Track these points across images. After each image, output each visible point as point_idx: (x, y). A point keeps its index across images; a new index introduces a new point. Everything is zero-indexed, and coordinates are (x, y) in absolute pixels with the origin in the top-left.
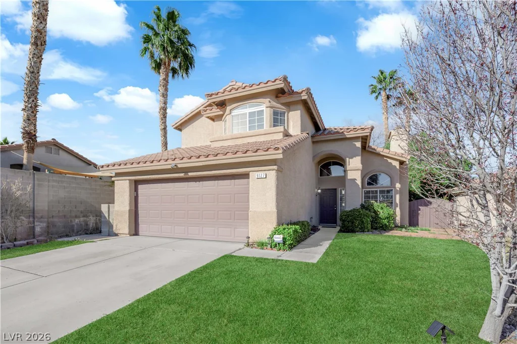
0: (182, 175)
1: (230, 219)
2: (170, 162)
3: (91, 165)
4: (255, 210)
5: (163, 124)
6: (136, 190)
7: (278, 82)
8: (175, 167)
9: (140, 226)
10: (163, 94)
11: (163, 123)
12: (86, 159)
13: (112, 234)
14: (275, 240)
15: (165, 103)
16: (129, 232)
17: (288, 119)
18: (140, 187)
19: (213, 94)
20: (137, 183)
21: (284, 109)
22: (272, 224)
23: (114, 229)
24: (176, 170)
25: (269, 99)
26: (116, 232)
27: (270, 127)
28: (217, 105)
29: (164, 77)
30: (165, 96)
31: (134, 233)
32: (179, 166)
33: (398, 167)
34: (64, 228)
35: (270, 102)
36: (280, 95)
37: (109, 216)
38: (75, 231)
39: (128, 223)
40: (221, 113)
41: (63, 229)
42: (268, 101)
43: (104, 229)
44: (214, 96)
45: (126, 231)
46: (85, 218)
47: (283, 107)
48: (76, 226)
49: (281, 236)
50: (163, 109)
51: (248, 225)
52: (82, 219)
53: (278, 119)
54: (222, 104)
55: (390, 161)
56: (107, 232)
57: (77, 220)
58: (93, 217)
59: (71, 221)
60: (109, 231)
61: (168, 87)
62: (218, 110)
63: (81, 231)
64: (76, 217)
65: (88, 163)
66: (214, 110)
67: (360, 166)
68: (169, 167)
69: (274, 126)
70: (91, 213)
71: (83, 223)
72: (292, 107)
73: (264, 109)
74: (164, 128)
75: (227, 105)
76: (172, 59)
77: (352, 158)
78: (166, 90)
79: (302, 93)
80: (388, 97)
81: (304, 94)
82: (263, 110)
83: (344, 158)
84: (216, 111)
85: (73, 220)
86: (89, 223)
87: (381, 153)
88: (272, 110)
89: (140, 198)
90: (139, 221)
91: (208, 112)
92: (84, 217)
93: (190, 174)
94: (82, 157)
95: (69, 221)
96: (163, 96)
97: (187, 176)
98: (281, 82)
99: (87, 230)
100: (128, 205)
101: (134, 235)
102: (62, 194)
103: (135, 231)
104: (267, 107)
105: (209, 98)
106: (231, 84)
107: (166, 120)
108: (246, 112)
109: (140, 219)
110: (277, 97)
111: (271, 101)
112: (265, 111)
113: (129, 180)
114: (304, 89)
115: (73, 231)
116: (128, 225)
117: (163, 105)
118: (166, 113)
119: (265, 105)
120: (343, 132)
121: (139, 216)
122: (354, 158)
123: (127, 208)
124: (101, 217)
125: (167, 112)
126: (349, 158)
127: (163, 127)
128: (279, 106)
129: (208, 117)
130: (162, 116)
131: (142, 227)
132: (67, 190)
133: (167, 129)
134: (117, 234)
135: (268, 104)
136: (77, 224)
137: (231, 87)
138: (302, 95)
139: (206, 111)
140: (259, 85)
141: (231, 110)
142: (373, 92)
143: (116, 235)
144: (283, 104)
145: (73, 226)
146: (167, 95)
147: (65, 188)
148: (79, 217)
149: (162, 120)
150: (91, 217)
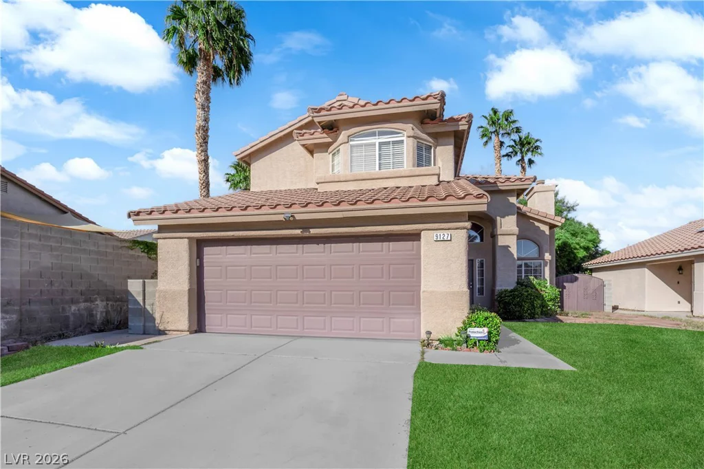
0: (298, 232)
1: (382, 304)
2: (280, 209)
3: (66, 213)
4: (431, 289)
5: (203, 154)
6: (200, 256)
7: (431, 100)
8: (291, 219)
9: (207, 315)
10: (202, 105)
11: (202, 151)
12: (58, 202)
13: (151, 330)
14: (472, 335)
15: (206, 120)
16: (189, 327)
17: (435, 156)
18: (207, 250)
19: (324, 109)
20: (200, 245)
21: (430, 142)
22: (462, 310)
23: (157, 321)
24: (290, 223)
25: (411, 125)
26: (161, 328)
27: (414, 166)
28: (323, 128)
29: (204, 79)
30: (205, 108)
31: (195, 328)
32: (298, 217)
33: (547, 233)
34: (51, 322)
35: (413, 129)
36: (427, 120)
37: (144, 299)
38: (71, 327)
39: (187, 312)
40: (329, 140)
41: (50, 324)
42: (411, 128)
43: (134, 323)
44: (323, 113)
45: (184, 324)
46: (89, 304)
47: (431, 140)
48: (72, 319)
49: (486, 330)
50: (203, 129)
51: (420, 314)
52: (82, 305)
53: (423, 156)
54: (332, 127)
55: (537, 224)
56: (142, 328)
57: (73, 308)
58: (102, 301)
59: (63, 309)
60: (144, 326)
61: (211, 95)
62: (325, 135)
63: (80, 326)
64: (73, 302)
65: (62, 209)
66: (317, 135)
67: (516, 230)
68: (281, 218)
69: (419, 165)
70: (98, 294)
71: (85, 313)
72: (440, 141)
73: (404, 138)
74: (204, 160)
75: (341, 128)
76: (219, 51)
77: (504, 217)
78: (208, 99)
79: (460, 120)
80: (502, 144)
81: (464, 122)
82: (403, 140)
83: (494, 217)
84: (320, 137)
85: (66, 306)
86: (94, 312)
87: (528, 214)
88: (416, 141)
89: (206, 269)
90: (206, 308)
91: (307, 136)
92: (86, 301)
93: (313, 231)
94: (50, 198)
95: (61, 310)
96: (203, 109)
97: (306, 234)
98: (436, 101)
99: (93, 324)
100: (187, 280)
101: (196, 332)
102: (46, 260)
103: (199, 325)
104: (409, 137)
105: (315, 114)
106: (338, 98)
107: (207, 146)
108: (374, 141)
109: (208, 305)
110: (422, 123)
111: (414, 127)
112: (405, 142)
113: (188, 238)
114: (465, 115)
115: (67, 327)
116: (187, 316)
117: (202, 123)
118: (208, 136)
119: (405, 133)
120: (495, 183)
121: (206, 300)
122: (507, 217)
123: (186, 287)
124: (127, 301)
125: (209, 134)
126: (501, 217)
127: (203, 158)
128: (425, 136)
129: (303, 145)
130: (201, 141)
131: (211, 318)
132: (55, 253)
133: (209, 161)
134: (164, 331)
135: (411, 133)
136: (73, 314)
137: (339, 103)
138: (460, 123)
139: (303, 135)
140: (388, 103)
141: (349, 137)
142: (483, 136)
143: (162, 333)
144: (429, 134)
145: (67, 318)
146: (208, 107)
147: (52, 249)
148: (77, 302)
149: (201, 146)
150: (98, 302)
